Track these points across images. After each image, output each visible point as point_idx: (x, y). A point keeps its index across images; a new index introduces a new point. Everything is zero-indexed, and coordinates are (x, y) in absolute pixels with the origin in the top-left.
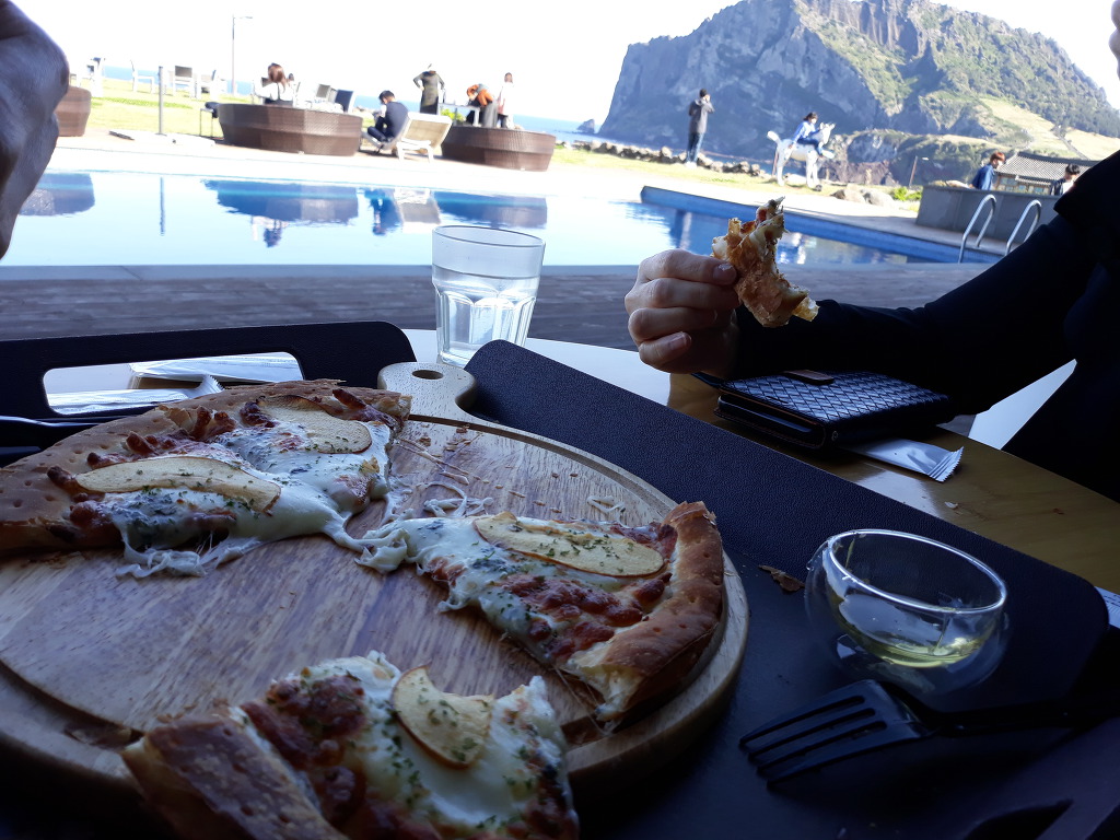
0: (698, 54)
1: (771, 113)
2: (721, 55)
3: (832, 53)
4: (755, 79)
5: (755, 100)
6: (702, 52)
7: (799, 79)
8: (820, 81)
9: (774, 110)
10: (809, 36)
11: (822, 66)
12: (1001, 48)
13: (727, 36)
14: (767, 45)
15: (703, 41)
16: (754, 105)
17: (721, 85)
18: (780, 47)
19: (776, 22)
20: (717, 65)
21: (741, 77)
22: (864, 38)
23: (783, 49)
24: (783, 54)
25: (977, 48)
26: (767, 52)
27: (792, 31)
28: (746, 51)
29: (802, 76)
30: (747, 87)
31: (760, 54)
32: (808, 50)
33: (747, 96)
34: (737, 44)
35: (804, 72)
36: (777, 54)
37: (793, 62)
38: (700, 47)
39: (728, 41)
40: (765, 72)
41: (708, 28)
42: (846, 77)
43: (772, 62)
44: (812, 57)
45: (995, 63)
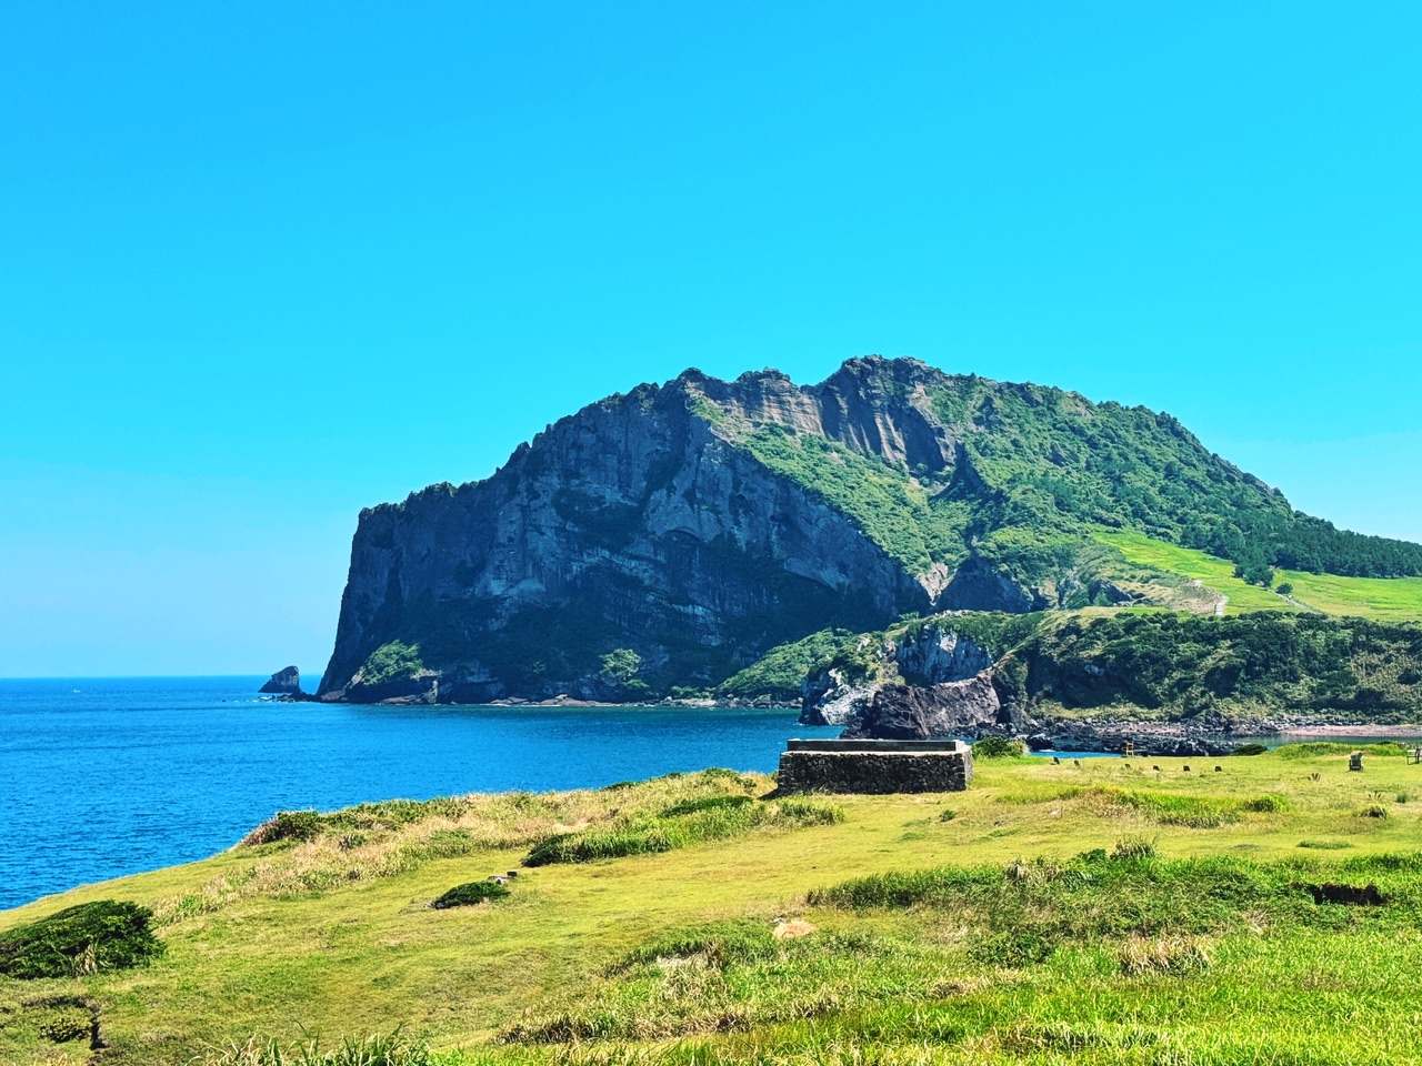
0: (516, 516)
1: (690, 609)
2: (564, 512)
3: (786, 481)
4: (644, 548)
5: (648, 590)
6: (525, 510)
7: (732, 537)
8: (774, 538)
9: (694, 603)
10: (735, 458)
11: (771, 509)
13: (568, 474)
14: (654, 483)
15: (522, 487)
16: (650, 598)
18: (681, 483)
19: (663, 439)
20: (561, 530)
21: (612, 549)
22: (838, 451)
23: (688, 485)
24: (689, 496)
26: (659, 495)
27: (700, 452)
28: (614, 497)
29: (736, 532)
30: (630, 566)
31: (644, 502)
32: (736, 486)
33: (633, 582)
34: (593, 488)
35: (737, 523)
36: (676, 498)
37: (713, 509)
38: (517, 500)
39: (574, 482)
40: (659, 533)
41: (526, 463)
42: (822, 524)
43: (670, 513)
44: (747, 496)
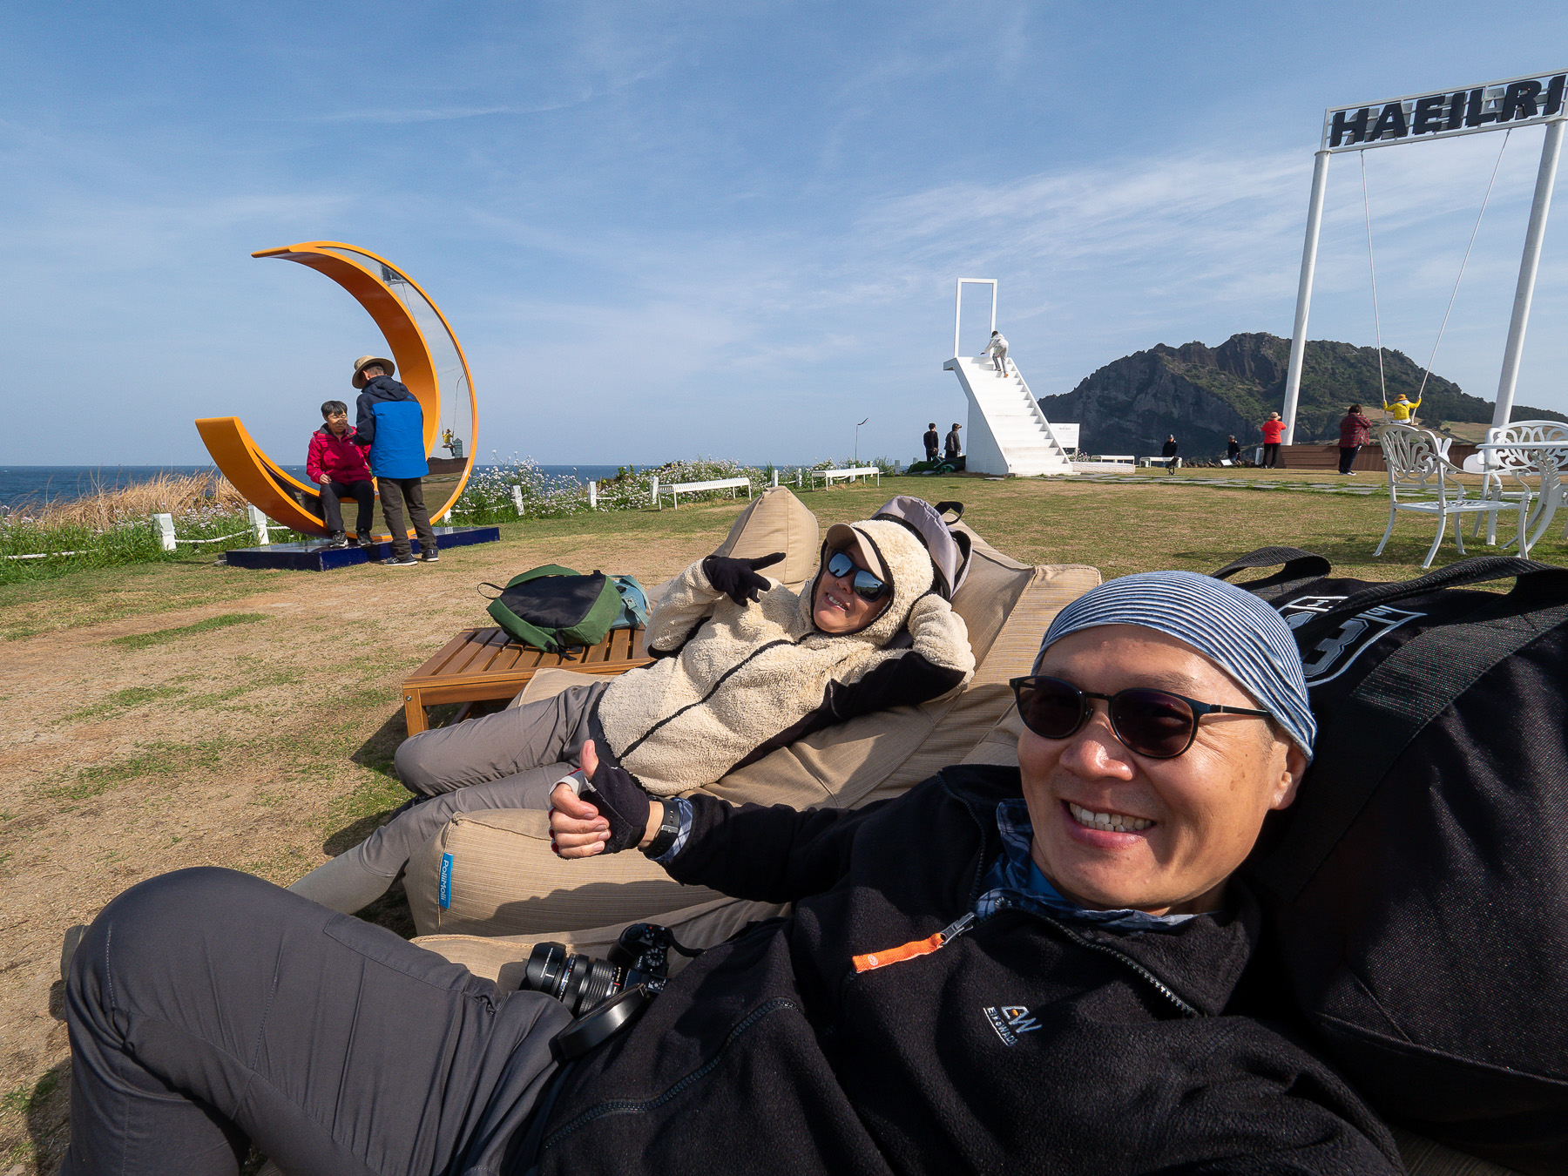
1: (1150, 441)
2: (1101, 404)
3: (1198, 389)
4: (1133, 417)
6: (1085, 404)
7: (1172, 412)
8: (1191, 412)
9: (1153, 438)
10: (1175, 379)
11: (1191, 399)
12: (1352, 365)
13: (1104, 389)
14: (1140, 391)
15: (1084, 395)
16: (1134, 437)
17: (1104, 425)
18: (1152, 390)
19: (1145, 372)
20: (1098, 411)
21: (1119, 418)
22: (1224, 375)
23: (1154, 391)
24: (1155, 396)
25: (1329, 367)
26: (1141, 396)
27: (1161, 377)
28: (1122, 397)
29: (1174, 410)
31: (1135, 399)
32: (1176, 390)
34: (1113, 394)
35: (1175, 406)
36: (1149, 396)
37: (1165, 401)
39: (1106, 392)
40: (1140, 411)
41: (1087, 385)
42: (1213, 406)
43: (1146, 403)
44: (1180, 395)
45: (1350, 377)
